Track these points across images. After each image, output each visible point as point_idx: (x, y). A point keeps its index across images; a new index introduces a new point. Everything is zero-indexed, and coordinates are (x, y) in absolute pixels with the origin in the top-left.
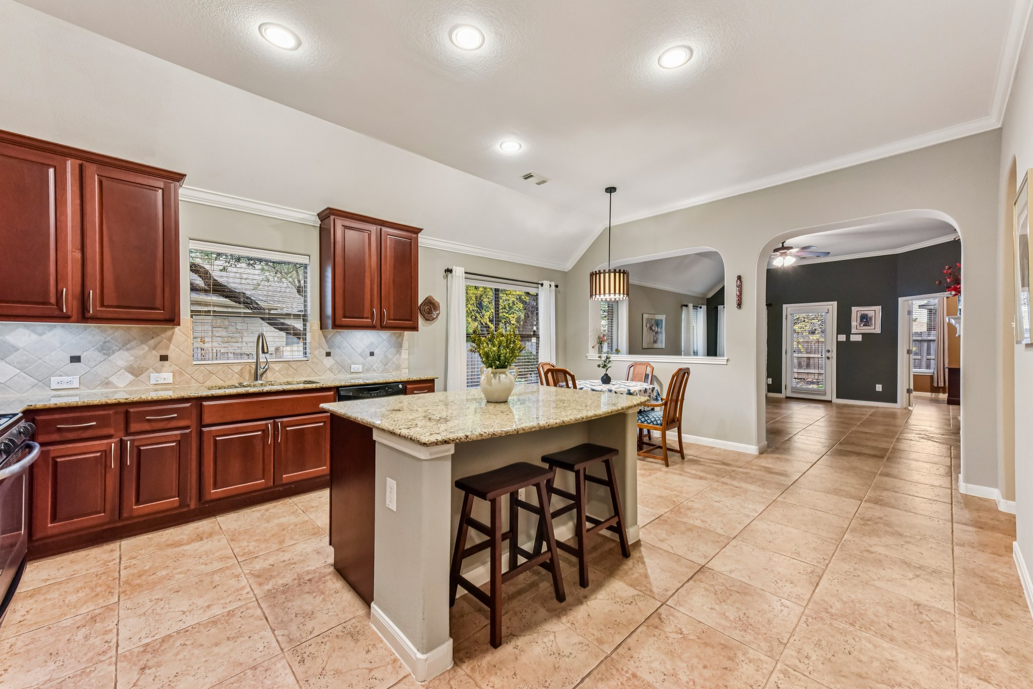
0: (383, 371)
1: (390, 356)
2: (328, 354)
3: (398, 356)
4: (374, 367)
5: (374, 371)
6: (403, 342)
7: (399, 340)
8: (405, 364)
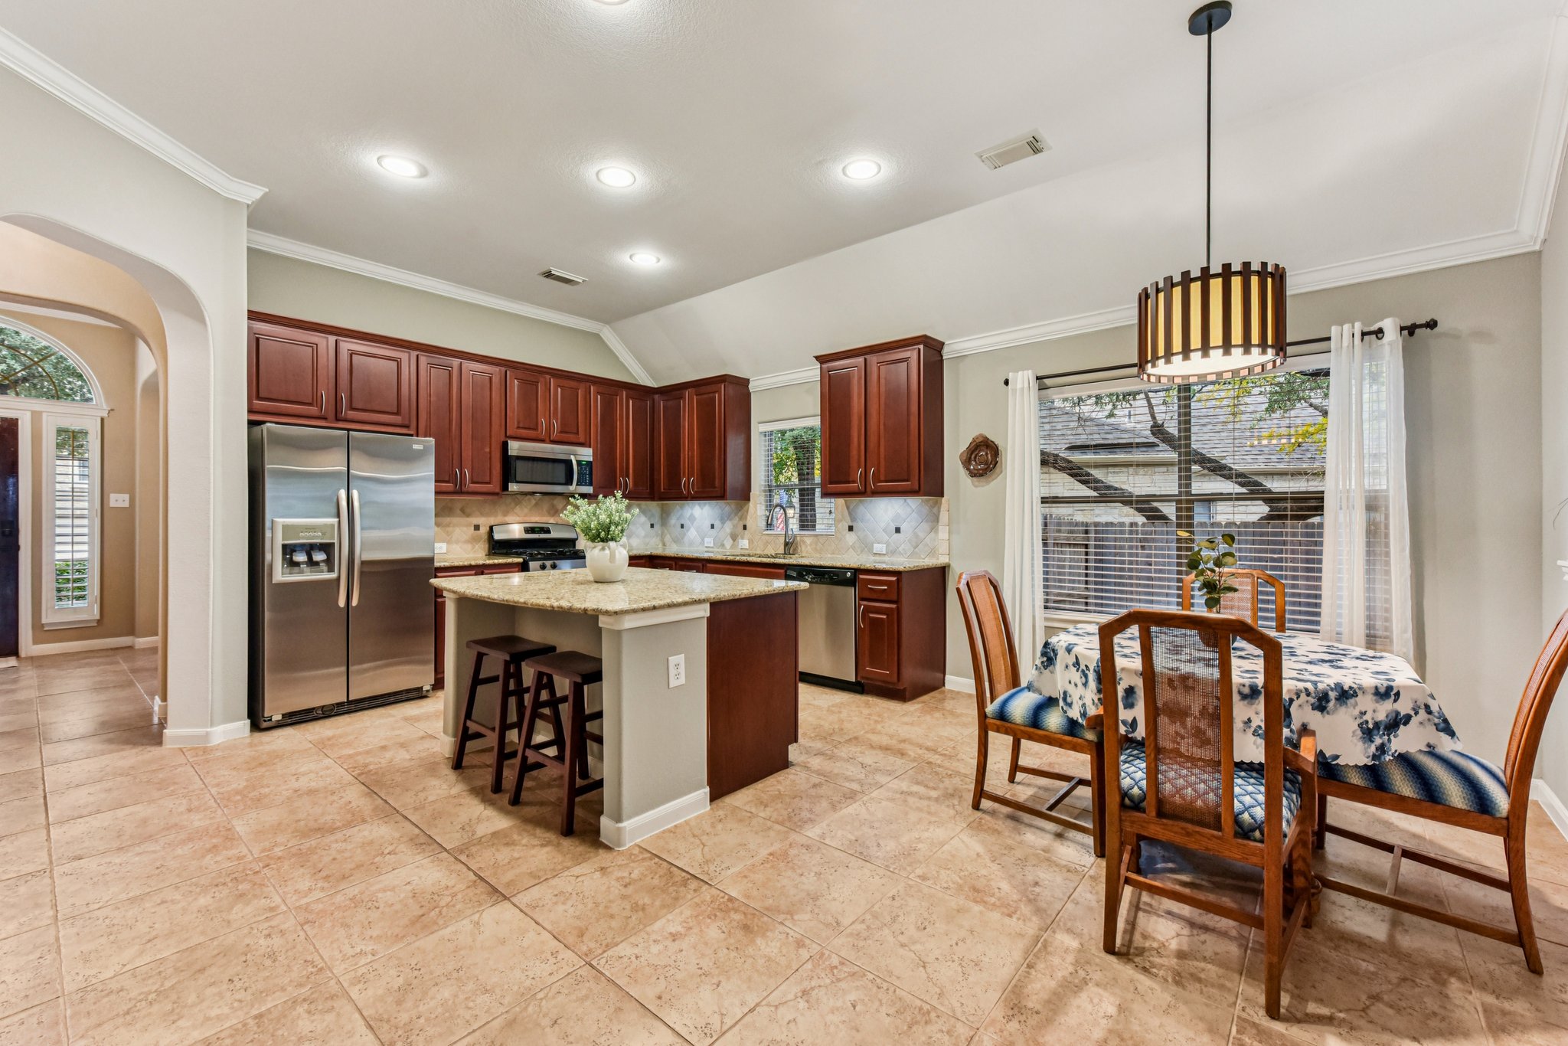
0: (912, 555)
1: (921, 535)
2: (851, 529)
3: (932, 534)
4: (900, 549)
5: (900, 553)
6: (941, 513)
7: (935, 510)
8: (943, 548)
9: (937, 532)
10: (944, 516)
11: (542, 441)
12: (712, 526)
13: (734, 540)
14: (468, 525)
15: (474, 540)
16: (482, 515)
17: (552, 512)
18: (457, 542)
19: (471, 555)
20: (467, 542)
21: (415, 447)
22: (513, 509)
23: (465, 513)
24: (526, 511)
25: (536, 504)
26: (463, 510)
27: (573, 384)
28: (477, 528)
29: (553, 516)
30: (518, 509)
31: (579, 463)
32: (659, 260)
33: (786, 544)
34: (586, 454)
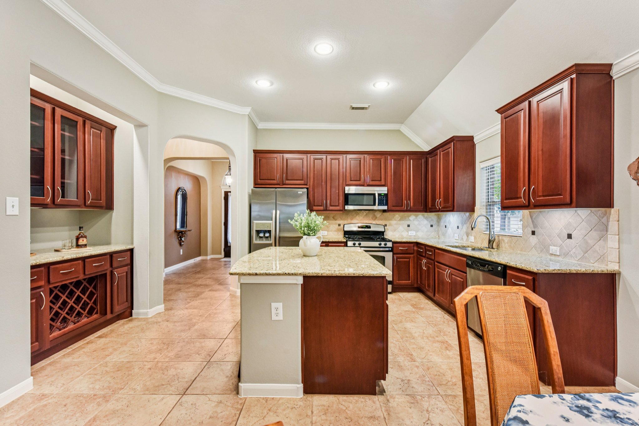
1: (591, 242)
2: (533, 233)
3: (602, 242)
4: (571, 252)
5: (571, 256)
6: (610, 223)
7: (604, 220)
8: (614, 256)
9: (606, 240)
10: (613, 226)
11: (363, 185)
12: (458, 227)
13: (468, 236)
14: (336, 224)
15: (338, 230)
16: (341, 219)
17: (374, 218)
18: (331, 231)
19: (337, 237)
20: (335, 231)
21: (299, 193)
22: (355, 217)
23: (334, 218)
24: (361, 218)
25: (366, 215)
26: (333, 218)
27: (379, 157)
28: (339, 225)
29: (375, 220)
30: (357, 217)
31: (379, 195)
32: (389, 84)
33: (490, 241)
34: (384, 190)
